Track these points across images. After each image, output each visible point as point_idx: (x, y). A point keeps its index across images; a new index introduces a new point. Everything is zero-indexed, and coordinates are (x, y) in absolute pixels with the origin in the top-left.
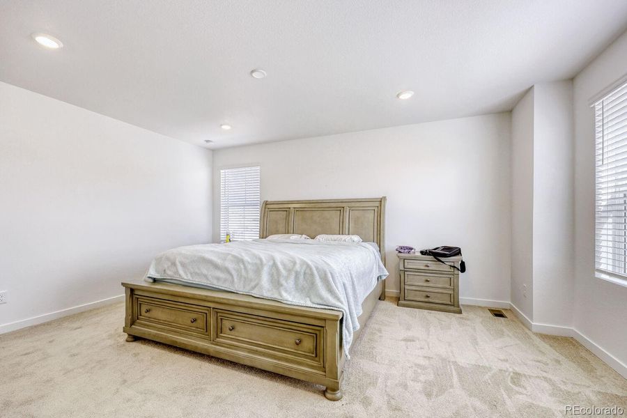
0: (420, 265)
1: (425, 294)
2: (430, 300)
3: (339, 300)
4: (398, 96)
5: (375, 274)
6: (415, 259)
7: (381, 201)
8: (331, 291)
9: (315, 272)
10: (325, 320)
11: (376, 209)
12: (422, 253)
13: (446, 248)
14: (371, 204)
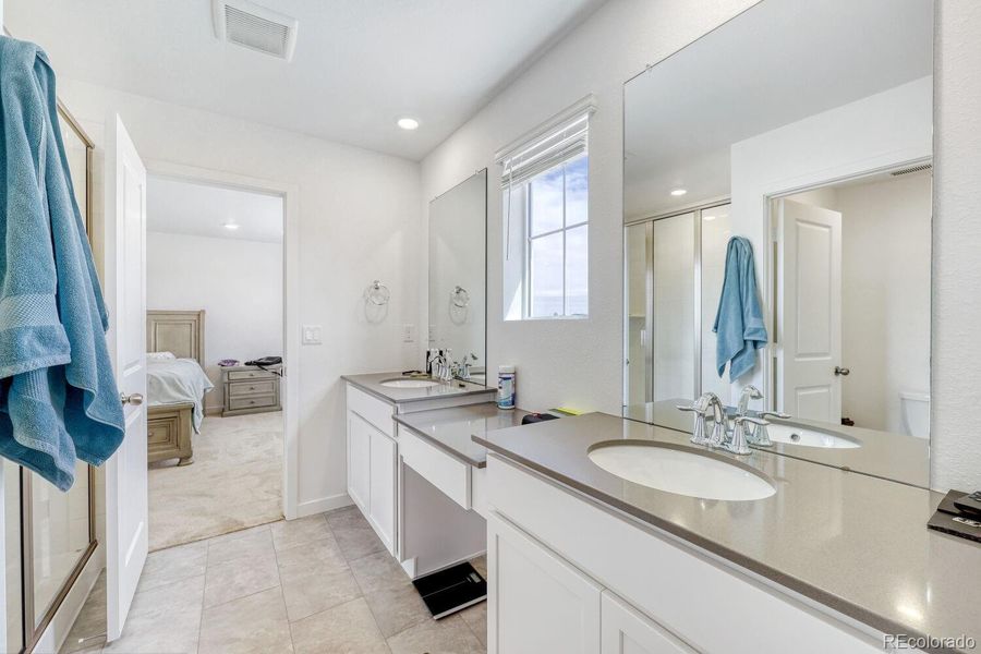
0: (245, 375)
1: (249, 401)
2: (255, 405)
3: (188, 396)
4: (224, 224)
5: (202, 387)
6: (241, 370)
7: (200, 315)
8: (179, 391)
9: (162, 380)
10: (179, 411)
11: (193, 323)
12: (247, 364)
13: (269, 358)
14: (186, 317)
